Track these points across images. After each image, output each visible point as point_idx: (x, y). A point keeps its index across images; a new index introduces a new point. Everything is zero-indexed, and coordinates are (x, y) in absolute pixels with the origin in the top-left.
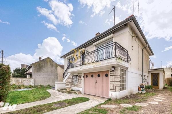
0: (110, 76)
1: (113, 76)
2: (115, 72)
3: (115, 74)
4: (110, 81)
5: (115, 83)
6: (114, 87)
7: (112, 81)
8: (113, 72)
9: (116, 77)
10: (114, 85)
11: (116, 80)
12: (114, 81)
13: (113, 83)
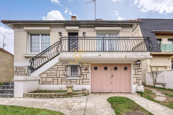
0: (134, 69)
1: (137, 70)
2: (139, 66)
3: (139, 68)
4: (134, 75)
5: (138, 76)
6: (138, 80)
7: (136, 75)
8: (136, 66)
9: (140, 71)
10: (138, 78)
11: (139, 73)
12: (138, 75)
13: (137, 76)
